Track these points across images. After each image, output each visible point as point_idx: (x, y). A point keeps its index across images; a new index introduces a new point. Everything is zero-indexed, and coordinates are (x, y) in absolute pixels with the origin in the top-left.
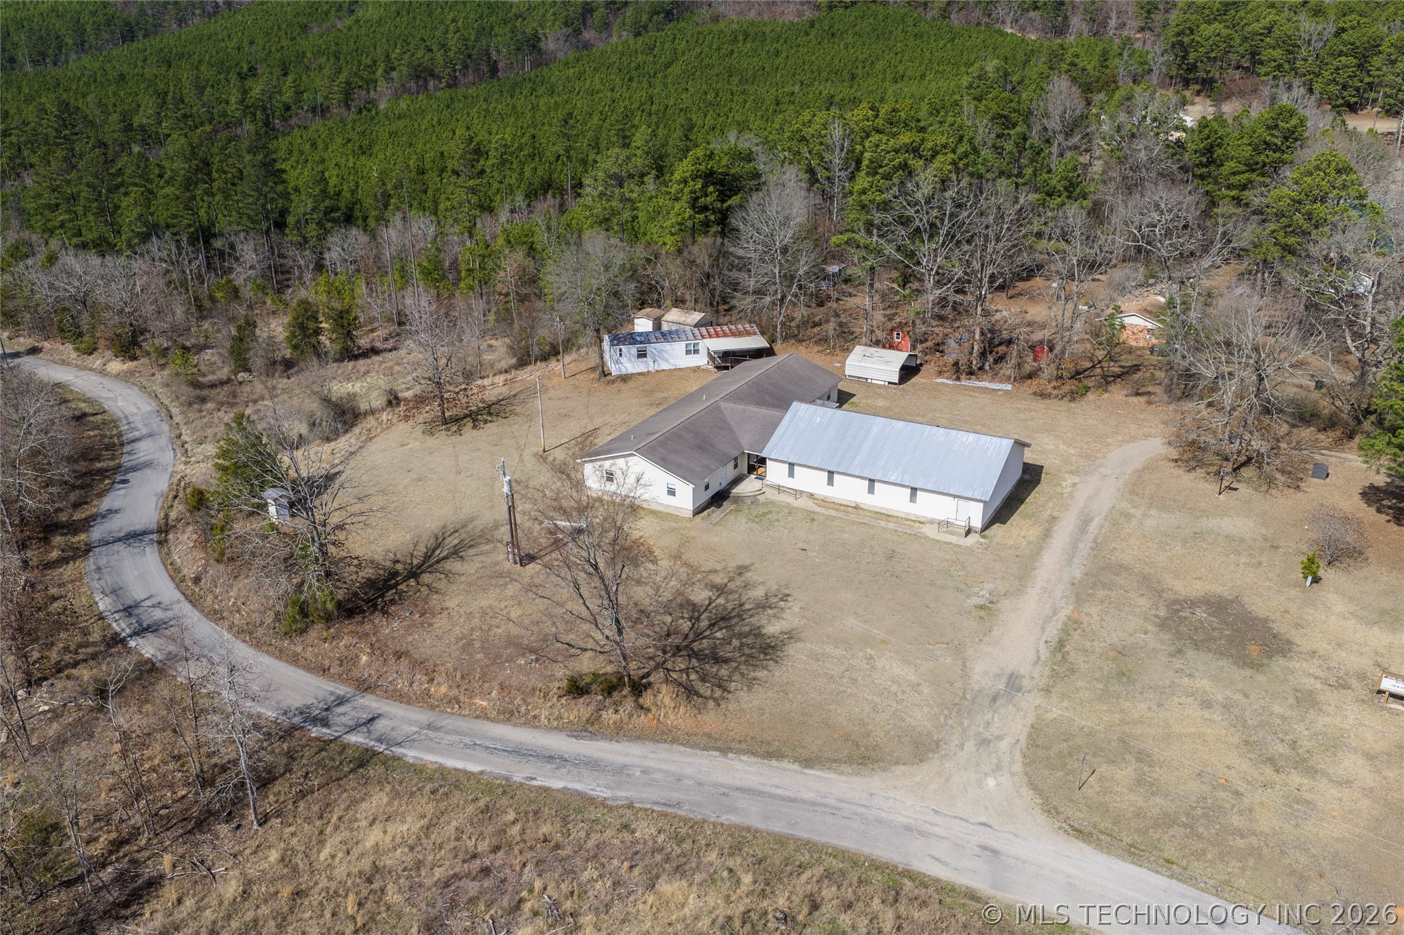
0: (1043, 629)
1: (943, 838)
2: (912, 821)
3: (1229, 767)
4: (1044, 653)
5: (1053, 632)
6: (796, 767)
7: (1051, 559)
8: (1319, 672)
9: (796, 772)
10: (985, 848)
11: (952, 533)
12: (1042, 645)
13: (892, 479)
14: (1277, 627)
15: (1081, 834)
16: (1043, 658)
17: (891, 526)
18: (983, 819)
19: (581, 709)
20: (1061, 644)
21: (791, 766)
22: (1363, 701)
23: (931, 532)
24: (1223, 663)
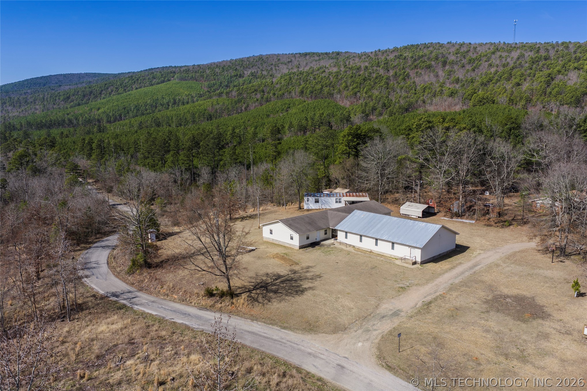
0: (425, 297)
1: (323, 359)
2: (313, 352)
3: (482, 354)
4: (420, 304)
5: (429, 298)
6: (279, 328)
7: (447, 276)
8: (559, 328)
9: (277, 329)
10: (339, 365)
11: (407, 263)
12: (421, 302)
13: (384, 238)
14: (546, 309)
15: (389, 368)
16: (417, 306)
17: (382, 259)
18: (346, 356)
19: (210, 301)
20: (430, 303)
21: (277, 328)
22: (575, 340)
23: (398, 262)
24: (508, 318)
